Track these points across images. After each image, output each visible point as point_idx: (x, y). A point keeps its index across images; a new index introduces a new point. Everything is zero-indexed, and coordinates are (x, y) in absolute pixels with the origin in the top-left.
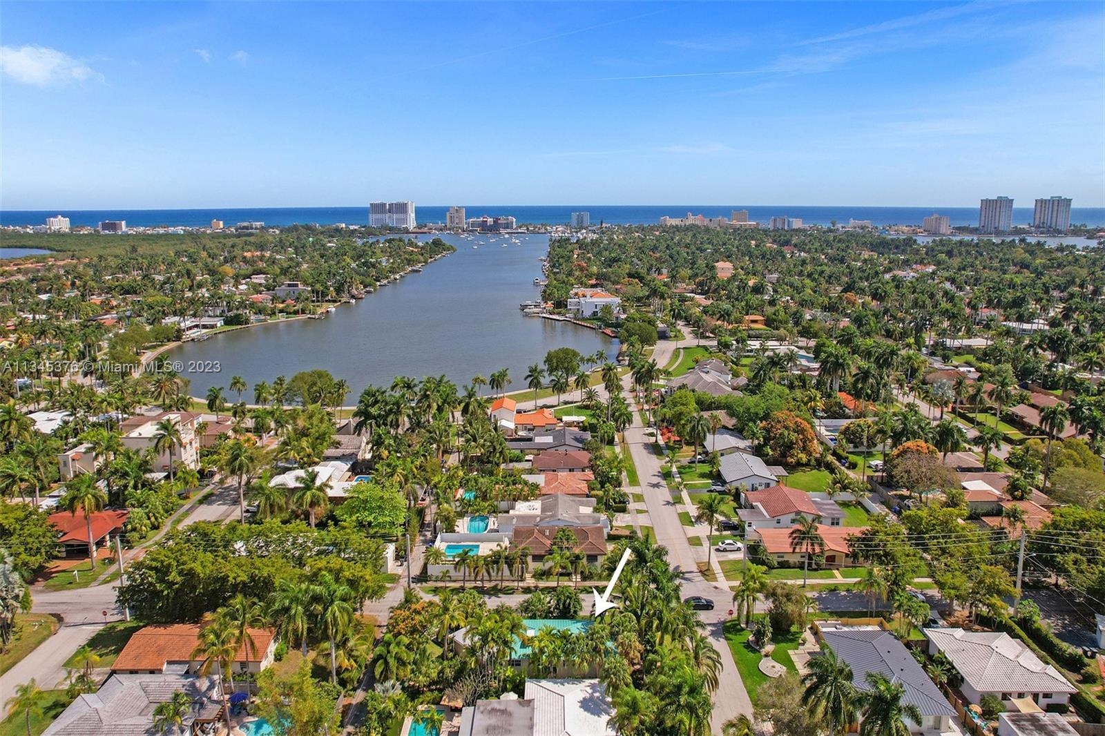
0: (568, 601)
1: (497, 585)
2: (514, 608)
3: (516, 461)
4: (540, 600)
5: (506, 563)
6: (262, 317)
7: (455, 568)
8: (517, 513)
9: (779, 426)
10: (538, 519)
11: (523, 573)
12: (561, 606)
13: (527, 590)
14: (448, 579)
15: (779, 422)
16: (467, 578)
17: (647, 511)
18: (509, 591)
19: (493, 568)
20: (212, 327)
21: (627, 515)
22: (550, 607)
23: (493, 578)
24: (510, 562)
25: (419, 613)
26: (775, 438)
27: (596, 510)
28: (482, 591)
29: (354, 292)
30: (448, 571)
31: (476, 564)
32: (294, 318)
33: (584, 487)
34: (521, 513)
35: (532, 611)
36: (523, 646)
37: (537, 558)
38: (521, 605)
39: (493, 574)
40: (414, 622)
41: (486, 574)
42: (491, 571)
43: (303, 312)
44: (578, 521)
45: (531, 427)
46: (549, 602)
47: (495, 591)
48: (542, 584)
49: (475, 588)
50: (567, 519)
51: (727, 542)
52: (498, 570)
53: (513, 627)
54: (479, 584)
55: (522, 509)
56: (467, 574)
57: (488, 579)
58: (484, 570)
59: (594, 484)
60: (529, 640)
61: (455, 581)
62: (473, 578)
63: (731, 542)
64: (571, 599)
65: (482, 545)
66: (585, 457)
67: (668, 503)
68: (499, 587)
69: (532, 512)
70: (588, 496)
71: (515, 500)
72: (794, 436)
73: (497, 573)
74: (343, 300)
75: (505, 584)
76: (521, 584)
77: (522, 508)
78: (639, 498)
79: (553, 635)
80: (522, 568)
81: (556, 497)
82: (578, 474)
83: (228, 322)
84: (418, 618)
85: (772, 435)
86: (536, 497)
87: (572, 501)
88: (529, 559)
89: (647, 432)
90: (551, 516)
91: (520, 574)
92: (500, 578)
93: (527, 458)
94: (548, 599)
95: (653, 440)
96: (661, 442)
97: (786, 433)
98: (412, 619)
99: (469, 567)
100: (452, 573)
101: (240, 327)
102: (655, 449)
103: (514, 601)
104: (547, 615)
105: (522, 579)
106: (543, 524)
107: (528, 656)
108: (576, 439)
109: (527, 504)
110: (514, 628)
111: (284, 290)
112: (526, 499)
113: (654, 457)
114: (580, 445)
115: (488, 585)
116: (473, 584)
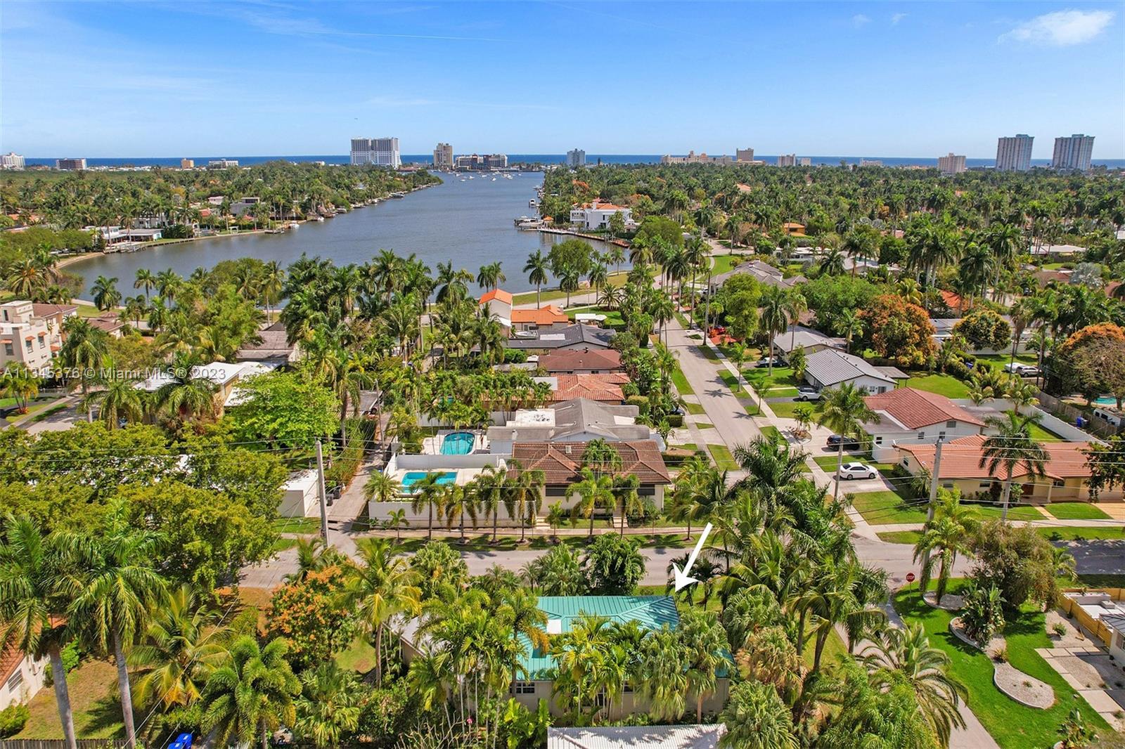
0: (620, 561)
1: (487, 535)
2: (517, 574)
3: (515, 362)
4: (566, 560)
5: (503, 496)
6: (210, 231)
7: (414, 506)
8: (519, 425)
9: (885, 314)
10: (552, 433)
11: (531, 513)
12: (607, 571)
13: (538, 543)
14: (402, 525)
15: (885, 308)
16: (435, 523)
17: (713, 426)
18: (509, 545)
19: (479, 506)
20: (147, 238)
21: (683, 431)
22: (584, 573)
23: (479, 523)
24: (509, 496)
25: (323, 588)
26: (880, 329)
27: (638, 421)
28: (459, 545)
29: (323, 209)
30: (401, 512)
31: (451, 499)
32: (247, 233)
33: (618, 392)
34: (524, 425)
35: (550, 580)
36: (540, 653)
37: (556, 490)
38: (531, 569)
39: (480, 516)
40: (310, 607)
41: (467, 516)
42: (477, 510)
43: (260, 226)
44: (615, 436)
45: (534, 325)
46: (584, 564)
47: (484, 546)
48: (564, 532)
49: (448, 540)
50: (598, 432)
51: (853, 465)
52: (489, 506)
53: (519, 617)
54: (456, 534)
55: (526, 420)
56: (435, 516)
57: (471, 525)
58: (465, 510)
59: (631, 388)
60: (552, 642)
61: (414, 529)
62: (445, 524)
63: (858, 464)
64: (624, 556)
65: (460, 471)
66: (614, 357)
67: (741, 415)
68: (490, 538)
69: (542, 424)
70: (623, 403)
71: (514, 409)
72: (907, 327)
73: (488, 513)
74: (309, 218)
75: (501, 534)
76: (528, 533)
77: (525, 418)
78: (698, 409)
79: (604, 633)
80: (530, 506)
81: (577, 404)
82: (606, 376)
83: (166, 235)
84: (320, 598)
85: (876, 326)
86: (546, 404)
87: (604, 408)
88: (542, 491)
89: (689, 334)
90: (572, 428)
91: (526, 516)
92: (491, 523)
93: (529, 359)
94: (581, 558)
95: (699, 342)
96: (711, 344)
97: (896, 322)
98: (308, 602)
99: (438, 504)
100: (409, 515)
101: (179, 240)
102: (705, 352)
103: (517, 562)
104: (582, 588)
105: (530, 524)
106: (560, 440)
107: (550, 674)
108: (598, 336)
109: (533, 413)
110: (521, 619)
111: (241, 206)
112: (531, 406)
113: (706, 361)
114: (606, 344)
115: (471, 535)
116: (446, 534)
